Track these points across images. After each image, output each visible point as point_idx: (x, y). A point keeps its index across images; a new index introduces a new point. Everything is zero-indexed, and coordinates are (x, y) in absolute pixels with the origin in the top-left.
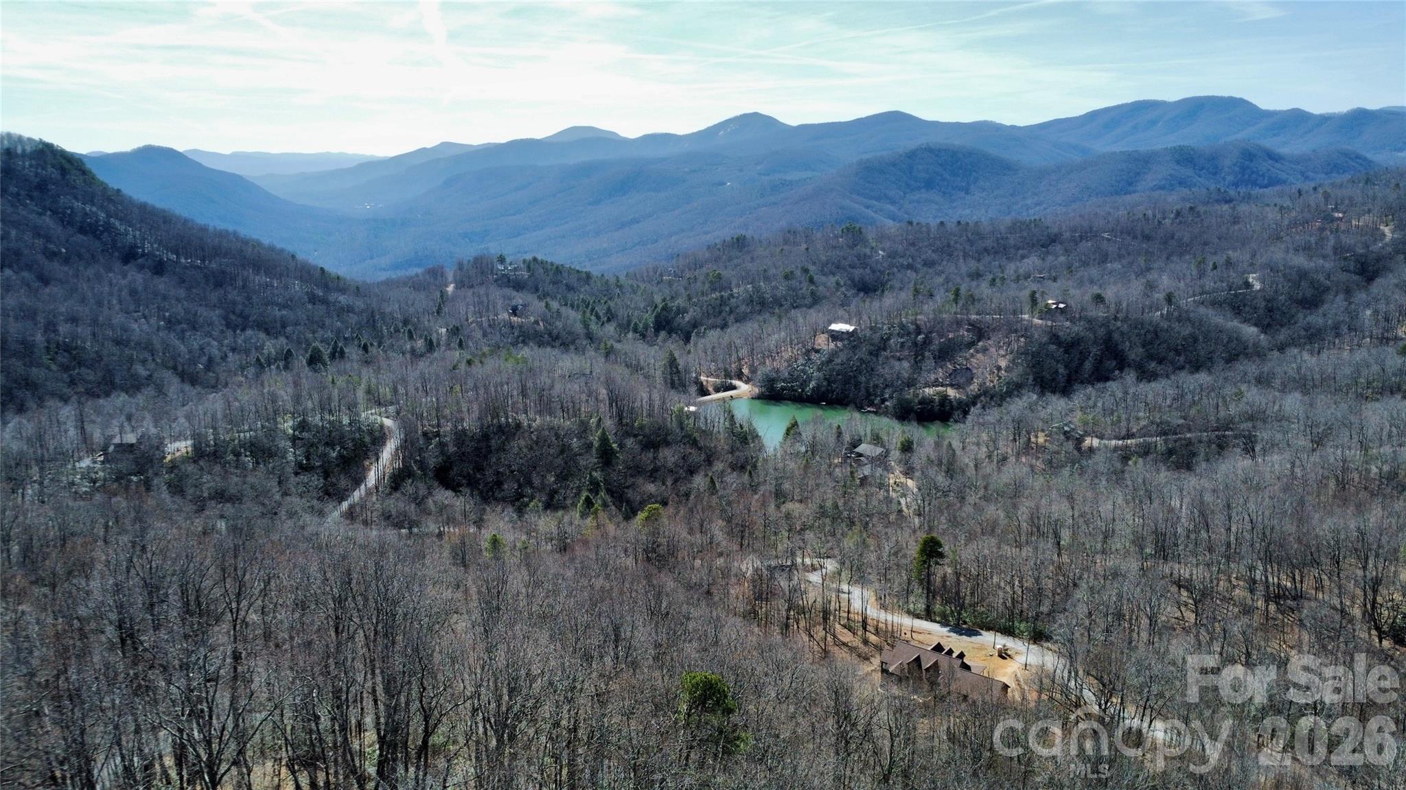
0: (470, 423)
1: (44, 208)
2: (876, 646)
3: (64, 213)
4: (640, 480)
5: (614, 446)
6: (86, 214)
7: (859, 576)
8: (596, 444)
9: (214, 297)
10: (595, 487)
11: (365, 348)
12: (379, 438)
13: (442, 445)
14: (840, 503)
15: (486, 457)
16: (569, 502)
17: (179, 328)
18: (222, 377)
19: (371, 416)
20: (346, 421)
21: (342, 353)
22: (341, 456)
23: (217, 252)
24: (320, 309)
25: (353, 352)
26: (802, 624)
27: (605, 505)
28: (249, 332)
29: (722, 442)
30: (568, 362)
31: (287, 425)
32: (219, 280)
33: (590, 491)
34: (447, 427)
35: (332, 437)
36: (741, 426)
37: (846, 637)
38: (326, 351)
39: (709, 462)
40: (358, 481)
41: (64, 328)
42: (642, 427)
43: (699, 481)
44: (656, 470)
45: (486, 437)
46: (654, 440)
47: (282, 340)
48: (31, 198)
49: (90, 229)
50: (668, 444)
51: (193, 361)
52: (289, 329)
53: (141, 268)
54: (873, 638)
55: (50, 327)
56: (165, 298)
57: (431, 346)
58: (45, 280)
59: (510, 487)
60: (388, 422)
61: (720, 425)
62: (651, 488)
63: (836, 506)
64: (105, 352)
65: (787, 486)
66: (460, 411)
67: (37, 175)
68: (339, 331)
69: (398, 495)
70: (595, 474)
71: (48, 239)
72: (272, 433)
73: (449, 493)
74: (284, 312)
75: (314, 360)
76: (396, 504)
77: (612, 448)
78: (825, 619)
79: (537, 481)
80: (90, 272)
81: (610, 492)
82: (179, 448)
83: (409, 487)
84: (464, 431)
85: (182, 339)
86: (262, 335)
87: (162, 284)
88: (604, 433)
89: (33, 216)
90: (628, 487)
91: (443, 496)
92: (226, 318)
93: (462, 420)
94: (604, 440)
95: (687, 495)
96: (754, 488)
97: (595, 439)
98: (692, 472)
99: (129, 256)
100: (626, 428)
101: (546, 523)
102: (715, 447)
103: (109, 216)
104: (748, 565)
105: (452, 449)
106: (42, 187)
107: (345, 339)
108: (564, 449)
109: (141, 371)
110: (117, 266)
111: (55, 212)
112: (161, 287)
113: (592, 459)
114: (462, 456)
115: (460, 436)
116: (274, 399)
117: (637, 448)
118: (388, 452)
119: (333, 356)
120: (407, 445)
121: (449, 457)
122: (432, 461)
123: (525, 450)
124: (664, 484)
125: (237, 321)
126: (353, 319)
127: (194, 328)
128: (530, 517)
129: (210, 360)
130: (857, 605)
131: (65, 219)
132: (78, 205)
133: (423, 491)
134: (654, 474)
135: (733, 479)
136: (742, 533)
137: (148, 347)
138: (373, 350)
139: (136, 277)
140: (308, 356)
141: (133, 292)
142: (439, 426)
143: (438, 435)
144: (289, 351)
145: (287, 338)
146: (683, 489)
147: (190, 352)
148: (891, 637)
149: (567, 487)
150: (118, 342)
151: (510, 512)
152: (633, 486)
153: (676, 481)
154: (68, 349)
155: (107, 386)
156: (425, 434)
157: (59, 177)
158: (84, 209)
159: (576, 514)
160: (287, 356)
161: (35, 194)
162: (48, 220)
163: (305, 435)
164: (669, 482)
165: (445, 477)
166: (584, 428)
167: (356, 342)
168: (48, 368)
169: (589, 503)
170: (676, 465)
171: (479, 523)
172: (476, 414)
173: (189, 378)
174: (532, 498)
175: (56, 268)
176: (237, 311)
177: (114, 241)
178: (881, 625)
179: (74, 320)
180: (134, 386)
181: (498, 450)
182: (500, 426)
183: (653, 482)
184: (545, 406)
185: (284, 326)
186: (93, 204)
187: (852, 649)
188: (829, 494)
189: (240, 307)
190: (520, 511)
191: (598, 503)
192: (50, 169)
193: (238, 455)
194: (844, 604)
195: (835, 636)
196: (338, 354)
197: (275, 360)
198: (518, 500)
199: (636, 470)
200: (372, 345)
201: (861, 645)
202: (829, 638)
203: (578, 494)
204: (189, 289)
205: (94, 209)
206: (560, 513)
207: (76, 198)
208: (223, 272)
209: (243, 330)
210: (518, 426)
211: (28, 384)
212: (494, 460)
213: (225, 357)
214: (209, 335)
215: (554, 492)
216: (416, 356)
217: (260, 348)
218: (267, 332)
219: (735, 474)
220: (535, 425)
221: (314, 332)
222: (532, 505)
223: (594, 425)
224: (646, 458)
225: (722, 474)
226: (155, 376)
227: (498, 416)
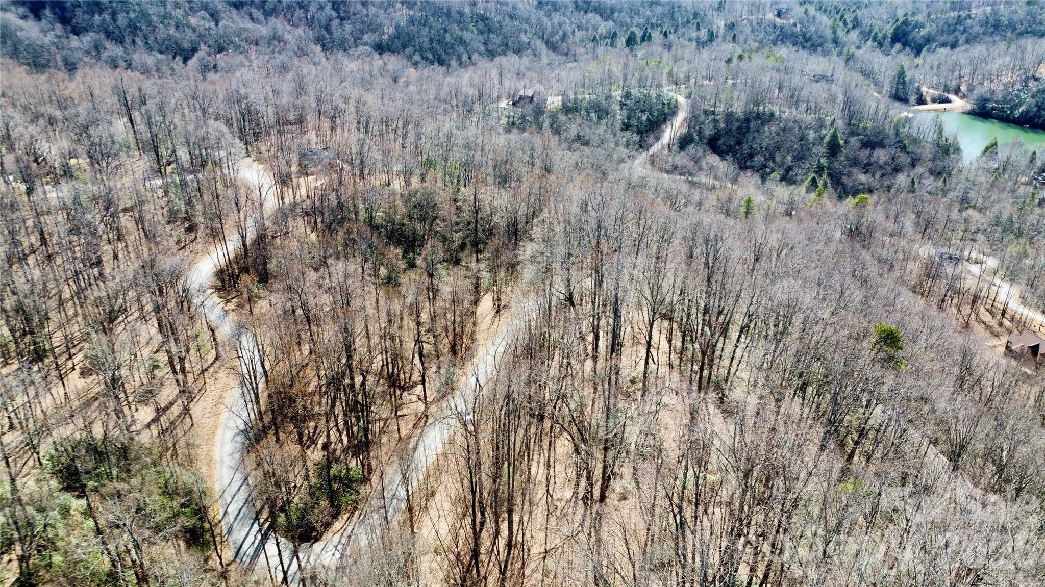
0: (738, 108)
2: (1007, 330)
4: (855, 170)
5: (842, 142)
7: (1012, 277)
8: (827, 139)
10: (820, 170)
11: (665, 35)
12: (673, 109)
13: (715, 121)
14: (1015, 217)
15: (744, 134)
16: (799, 178)
17: (546, 8)
18: (572, 48)
19: (669, 92)
20: (653, 93)
21: (650, 37)
22: (648, 120)
25: (656, 35)
26: (955, 301)
27: (825, 185)
28: (590, 15)
29: (927, 152)
30: (816, 64)
31: (617, 94)
33: (816, 172)
34: (721, 109)
35: (643, 105)
36: (946, 140)
37: (986, 317)
38: (639, 34)
39: (913, 165)
40: (658, 139)
42: (865, 129)
43: (902, 179)
44: (869, 164)
45: (747, 120)
46: (873, 141)
47: (610, 23)
50: (883, 146)
51: (553, 34)
52: (616, 15)
54: (1007, 323)
55: (473, 2)
57: (712, 37)
59: (758, 159)
60: (681, 100)
61: (931, 136)
62: (863, 178)
63: (1011, 220)
64: (504, 24)
65: (972, 195)
66: (732, 98)
68: (649, 19)
69: (682, 153)
70: (822, 161)
72: (609, 97)
73: (717, 158)
75: (631, 42)
76: (681, 159)
77: (839, 144)
78: (974, 302)
79: (778, 158)
81: (831, 175)
82: (554, 102)
83: (691, 149)
84: (732, 113)
85: (549, 15)
86: (598, 18)
88: (835, 132)
90: (844, 174)
91: (713, 159)
93: (732, 105)
94: (834, 137)
95: (889, 188)
96: (945, 193)
97: (827, 134)
98: (897, 170)
100: (851, 129)
101: (783, 192)
102: (921, 153)
104: (926, 250)
105: (722, 126)
107: (652, 25)
108: (802, 138)
109: (524, 38)
113: (822, 150)
114: (728, 132)
115: (729, 116)
117: (858, 145)
118: (678, 121)
119: (643, 40)
120: (693, 120)
121: (719, 131)
122: (708, 132)
123: (774, 135)
124: (873, 176)
125: (582, 5)
126: (659, 10)
127: (556, 10)
128: (770, 184)
129: (565, 35)
130: (1002, 297)
133: (700, 153)
134: (867, 168)
135: (929, 183)
136: (926, 227)
137: (527, 21)
138: (671, 37)
140: (627, 37)
142: (715, 107)
143: (713, 113)
144: (615, 33)
145: (614, 21)
146: (887, 183)
147: (553, 27)
148: (1021, 325)
149: (799, 167)
150: (512, 17)
151: (756, 179)
152: (849, 175)
153: (883, 176)
154: (483, 19)
155: (506, 48)
156: (705, 111)
159: (802, 189)
160: (613, 36)
163: (628, 102)
164: (877, 176)
165: (714, 145)
166: (821, 125)
167: (659, 29)
168: (472, 32)
169: (814, 181)
170: (886, 163)
171: (734, 181)
172: (742, 103)
173: (553, 47)
174: (773, 171)
178: (1017, 316)
180: (518, 52)
181: (754, 132)
182: (758, 114)
183: (865, 173)
184: (794, 100)
185: (612, 12)
187: (988, 327)
188: (1007, 209)
190: (764, 178)
191: (820, 183)
193: (587, 111)
194: (992, 296)
195: (977, 315)
196: (646, 38)
197: (605, 38)
198: (762, 169)
199: (855, 163)
200: (670, 32)
201: (996, 326)
202: (973, 316)
203: (806, 174)
206: (793, 187)
209: (586, 12)
210: (772, 115)
211: (462, 42)
212: (751, 138)
213: (574, 32)
214: (564, 15)
215: (790, 169)
216: (701, 44)
217: (595, 28)
218: (601, 16)
219: (932, 178)
220: (784, 116)
221: (632, 18)
222: (772, 175)
223: (828, 123)
224: (864, 154)
225: (921, 177)
226: (532, 43)
227: (758, 105)
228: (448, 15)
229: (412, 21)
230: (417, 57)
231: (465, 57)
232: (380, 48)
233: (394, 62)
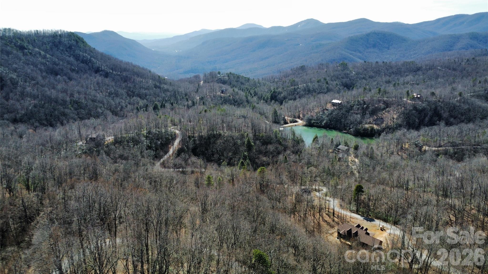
0: (204, 133)
1: (71, 55)
2: (336, 223)
3: (77, 56)
4: (261, 156)
5: (252, 144)
6: (84, 56)
7: (334, 195)
8: (246, 143)
9: (124, 85)
10: (245, 158)
11: (172, 104)
12: (174, 137)
13: (194, 141)
14: (330, 167)
15: (209, 145)
16: (236, 163)
17: (112, 96)
18: (126, 113)
19: (172, 129)
20: (163, 131)
21: (164, 106)
22: (161, 143)
23: (125, 70)
24: (158, 90)
25: (168, 105)
26: (312, 212)
27: (248, 165)
28: (135, 98)
29: (290, 144)
30: (239, 111)
31: (145, 132)
32: (126, 80)
33: (243, 159)
34: (196, 135)
35: (159, 137)
36: (297, 138)
37: (327, 218)
38: (159, 105)
39: (285, 150)
40: (166, 152)
41: (76, 95)
42: (262, 137)
43: (281, 157)
44: (266, 152)
45: (209, 138)
46: (266, 142)
47: (145, 101)
48: (67, 51)
49: (85, 61)
50: (271, 143)
51: (116, 108)
52: (148, 97)
53: (101, 75)
54: (336, 219)
55: (72, 95)
56: (108, 86)
57: (194, 104)
58: (70, 79)
59: (216, 156)
60: (177, 132)
61: (290, 136)
62: (264, 159)
63: (329, 168)
64: (88, 104)
65: (312, 160)
66: (201, 129)
67: (69, 43)
68: (164, 98)
69: (179, 158)
70: (245, 153)
71: (72, 65)
72: (139, 135)
73: (196, 158)
74: (146, 91)
75: (155, 108)
76: (179, 161)
77: (251, 145)
78: (320, 212)
79: (225, 155)
80: (85, 76)
81: (250, 160)
82: (110, 139)
83: (183, 155)
84: (202, 136)
85: (113, 99)
86: (139, 99)
87: (107, 81)
88: (249, 139)
89: (67, 57)
90: (256, 158)
91: (194, 159)
92: (127, 93)
93: (201, 132)
94: (249, 142)
95: (277, 162)
96: (300, 160)
97: (246, 140)
98: (279, 153)
99: (97, 71)
100: (256, 137)
101: (227, 170)
102: (288, 145)
103: (91, 57)
104: (296, 189)
105: (198, 142)
106: (70, 47)
107: (166, 101)
108: (235, 144)
109: (100, 111)
110: (93, 74)
111: (74, 56)
112: (107, 82)
113: (244, 148)
114: (201, 144)
115: (201, 137)
116: (141, 123)
117: (260, 144)
118: (177, 143)
119: (161, 107)
120: (183, 141)
121: (197, 145)
122: (191, 146)
123: (222, 144)
124: (269, 157)
125: (131, 94)
126: (168, 94)
127: (117, 96)
128: (222, 168)
129: (122, 107)
130: (332, 207)
131: (77, 58)
132: (81, 53)
133: (187, 157)
134: (266, 154)
135: (293, 157)
136: (293, 179)
137: (102, 102)
138: (175, 105)
139: (99, 78)
140: (153, 106)
141: (98, 83)
142: (194, 134)
143: (193, 137)
144: (147, 105)
145: (147, 100)
146: (275, 160)
147: (116, 104)
148: (343, 220)
149: (236, 157)
150: (93, 101)
151: (215, 166)
152: (258, 158)
153: (273, 157)
154: (77, 102)
155: (89, 116)
156: (189, 137)
157: (76, 44)
158: (83, 55)
159: (237, 168)
160: (146, 106)
161: (68, 50)
162: (72, 59)
163: (150, 135)
164: (271, 157)
165: (195, 152)
166: (242, 137)
167: (169, 102)
168: (71, 109)
169: (242, 164)
170: (274, 151)
171: (205, 168)
172: (206, 131)
173: (115, 113)
174: (223, 161)
175: (74, 75)
176: (131, 90)
177: (92, 66)
178: (340, 215)
179: (79, 93)
180: (97, 116)
181: (213, 143)
182: (214, 135)
183: (265, 156)
184: (229, 128)
185: (146, 96)
186: (86, 53)
187: (328, 224)
188: (326, 164)
189: (132, 89)
190: (219, 165)
191: (245, 164)
192: (73, 41)
193: (128, 142)
194: (327, 207)
195: (323, 218)
196: (163, 106)
197: (143, 107)
198: (219, 161)
199: (260, 152)
200: (174, 103)
201: (332, 222)
202: (321, 218)
203: (239, 160)
204: (116, 83)
205: (86, 55)
206: (232, 168)
207: (81, 51)
208: (127, 77)
209: (133, 97)
210: (220, 135)
211: (64, 114)
212: (211, 146)
213: (127, 106)
214: (122, 98)
215: (231, 159)
216: (189, 107)
217: (138, 103)
218: (140, 98)
219: (294, 155)
220: (226, 135)
221: (155, 98)
222: (223, 163)
223: (246, 136)
224: (263, 148)
225: (289, 155)
226: (104, 112)
227: (213, 131)
228: (56, 102)
229: (35, 106)
230: (37, 124)
231: (65, 122)
232: (15, 121)
233: (21, 127)
